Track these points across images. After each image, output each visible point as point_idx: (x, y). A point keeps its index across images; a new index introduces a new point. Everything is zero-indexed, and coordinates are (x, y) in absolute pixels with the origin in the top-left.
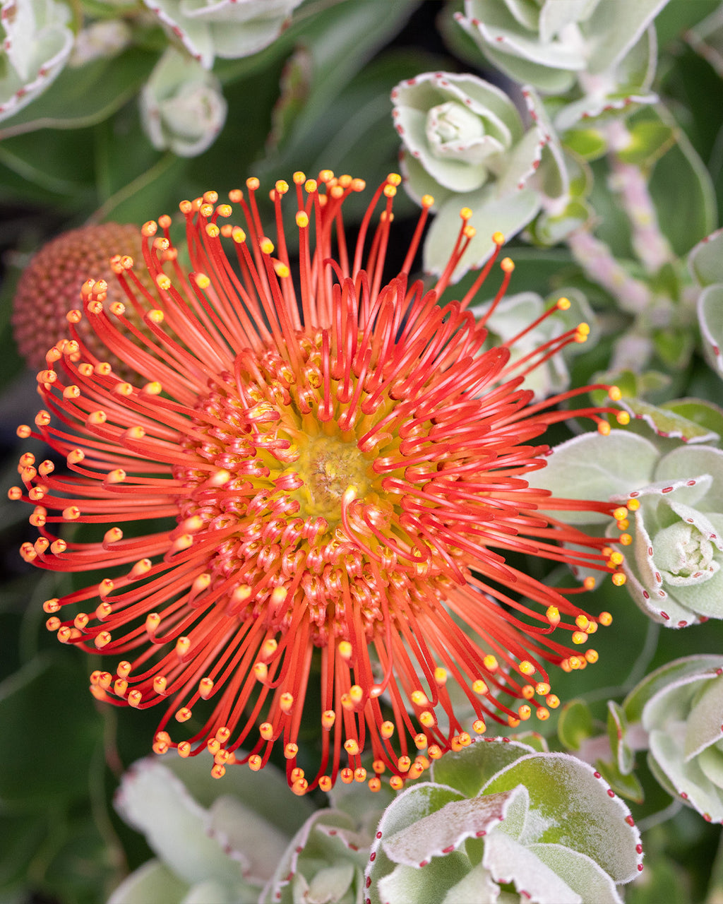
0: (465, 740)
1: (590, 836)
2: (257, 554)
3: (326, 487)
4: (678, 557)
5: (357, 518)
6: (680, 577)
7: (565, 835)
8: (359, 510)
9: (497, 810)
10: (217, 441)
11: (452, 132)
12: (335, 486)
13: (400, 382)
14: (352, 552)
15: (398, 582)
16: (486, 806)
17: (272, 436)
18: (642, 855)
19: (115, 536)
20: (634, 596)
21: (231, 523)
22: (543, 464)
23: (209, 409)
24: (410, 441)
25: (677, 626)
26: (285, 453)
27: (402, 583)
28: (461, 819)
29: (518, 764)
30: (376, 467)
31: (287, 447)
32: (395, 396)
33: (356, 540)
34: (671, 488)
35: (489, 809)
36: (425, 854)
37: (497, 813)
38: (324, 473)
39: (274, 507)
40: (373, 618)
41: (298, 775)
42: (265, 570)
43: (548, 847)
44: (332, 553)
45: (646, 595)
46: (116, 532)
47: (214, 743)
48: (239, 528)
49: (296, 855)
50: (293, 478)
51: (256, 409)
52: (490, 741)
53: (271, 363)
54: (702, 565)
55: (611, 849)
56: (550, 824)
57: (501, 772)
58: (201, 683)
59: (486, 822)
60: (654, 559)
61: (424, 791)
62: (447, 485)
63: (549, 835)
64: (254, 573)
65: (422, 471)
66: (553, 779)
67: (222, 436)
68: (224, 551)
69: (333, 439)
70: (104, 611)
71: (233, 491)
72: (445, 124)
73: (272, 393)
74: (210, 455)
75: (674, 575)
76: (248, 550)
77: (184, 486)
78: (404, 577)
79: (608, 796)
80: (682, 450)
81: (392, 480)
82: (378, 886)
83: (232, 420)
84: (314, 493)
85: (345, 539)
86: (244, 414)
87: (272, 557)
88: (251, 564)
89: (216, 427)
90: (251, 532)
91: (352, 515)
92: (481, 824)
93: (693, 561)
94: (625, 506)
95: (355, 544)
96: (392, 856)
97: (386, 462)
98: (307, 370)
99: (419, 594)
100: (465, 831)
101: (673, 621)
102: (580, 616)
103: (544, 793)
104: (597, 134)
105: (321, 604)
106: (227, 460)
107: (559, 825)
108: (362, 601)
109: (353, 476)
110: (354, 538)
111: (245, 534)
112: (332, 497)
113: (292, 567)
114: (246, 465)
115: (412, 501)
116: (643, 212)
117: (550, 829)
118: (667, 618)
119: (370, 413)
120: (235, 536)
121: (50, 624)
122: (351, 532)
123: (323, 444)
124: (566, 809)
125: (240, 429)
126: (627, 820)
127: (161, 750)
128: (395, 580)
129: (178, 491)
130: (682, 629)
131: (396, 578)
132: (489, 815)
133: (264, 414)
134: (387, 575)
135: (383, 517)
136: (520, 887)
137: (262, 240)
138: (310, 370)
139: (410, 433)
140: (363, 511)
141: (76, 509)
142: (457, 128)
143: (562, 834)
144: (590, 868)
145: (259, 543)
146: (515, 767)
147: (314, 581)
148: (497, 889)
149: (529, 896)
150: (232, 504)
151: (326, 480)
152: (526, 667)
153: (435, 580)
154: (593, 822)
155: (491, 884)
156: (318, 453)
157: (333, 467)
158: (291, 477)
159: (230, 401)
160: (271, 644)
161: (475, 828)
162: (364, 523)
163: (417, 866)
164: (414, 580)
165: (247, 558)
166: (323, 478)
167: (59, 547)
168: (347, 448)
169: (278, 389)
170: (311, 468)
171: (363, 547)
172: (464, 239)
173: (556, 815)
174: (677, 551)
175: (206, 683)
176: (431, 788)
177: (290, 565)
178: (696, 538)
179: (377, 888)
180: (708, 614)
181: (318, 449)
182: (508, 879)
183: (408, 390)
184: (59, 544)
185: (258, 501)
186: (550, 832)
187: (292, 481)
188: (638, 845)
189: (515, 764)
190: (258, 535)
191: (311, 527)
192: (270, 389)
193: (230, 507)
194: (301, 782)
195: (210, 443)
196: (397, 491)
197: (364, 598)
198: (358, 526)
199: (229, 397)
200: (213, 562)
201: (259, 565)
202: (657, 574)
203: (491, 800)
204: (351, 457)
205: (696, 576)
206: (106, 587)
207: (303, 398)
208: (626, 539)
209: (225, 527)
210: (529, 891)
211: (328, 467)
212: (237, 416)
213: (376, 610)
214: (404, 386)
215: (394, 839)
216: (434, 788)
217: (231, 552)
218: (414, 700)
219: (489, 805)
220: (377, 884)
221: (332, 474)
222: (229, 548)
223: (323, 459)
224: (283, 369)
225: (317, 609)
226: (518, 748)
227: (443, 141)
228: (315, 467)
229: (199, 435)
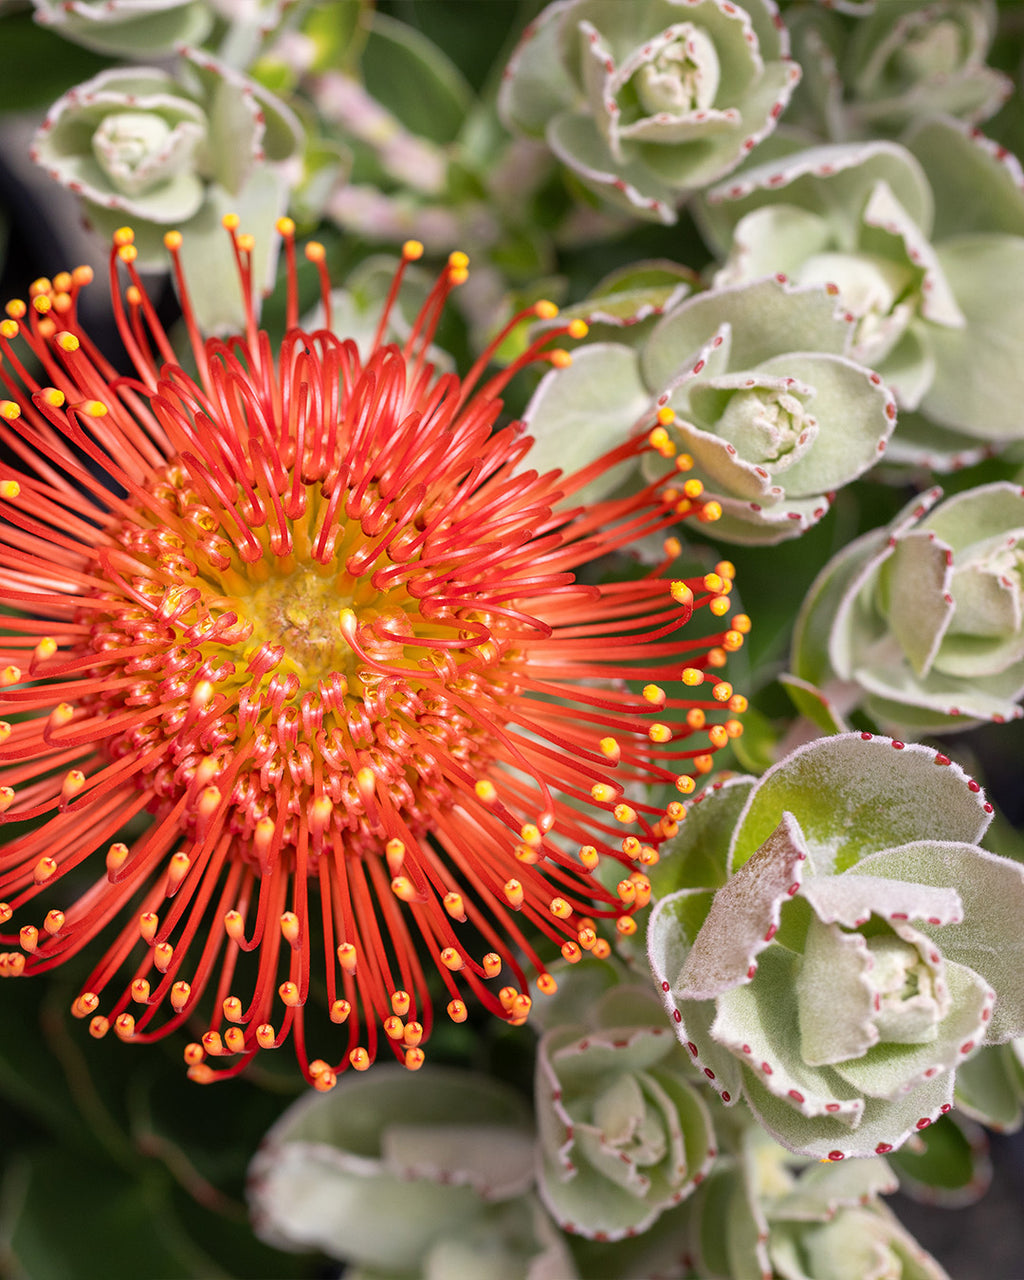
0: (679, 812)
1: (895, 823)
2: (287, 771)
3: (306, 641)
4: (767, 437)
5: (375, 644)
6: (784, 457)
7: (862, 845)
8: (369, 634)
9: (789, 852)
10: (143, 675)
11: (136, 148)
12: (315, 632)
13: (307, 457)
14: (397, 688)
15: (470, 689)
16: (768, 860)
17: (207, 620)
18: (981, 792)
19: (119, 855)
20: (744, 517)
21: (229, 758)
22: (529, 443)
23: (107, 647)
24: (372, 513)
25: (814, 520)
26: (235, 630)
27: (475, 686)
28: (752, 893)
29: (754, 802)
30: (353, 571)
31: (234, 620)
32: (313, 477)
33: (392, 670)
34: (702, 362)
35: (776, 860)
36: (746, 960)
37: (790, 855)
38: (292, 625)
39: (272, 698)
40: (466, 754)
41: (510, 996)
42: (309, 783)
43: (861, 867)
44: (375, 705)
45: (756, 507)
46: (118, 849)
47: (393, 1024)
48: (245, 753)
49: (558, 1106)
50: (269, 650)
51: (167, 602)
52: (701, 800)
53: (140, 541)
54: (797, 426)
55: (934, 819)
56: (836, 846)
57: (739, 826)
58: (339, 954)
59: (788, 873)
60: (740, 457)
61: (665, 910)
62: (446, 536)
63: (844, 859)
64: (296, 797)
65: (408, 540)
66: (806, 788)
67: (147, 664)
68: (242, 796)
69: (272, 581)
70: (164, 955)
71: (208, 715)
72: (124, 145)
73: (170, 572)
74: (148, 697)
75: (773, 461)
76: (272, 774)
77: (139, 757)
78: (472, 677)
79: (896, 750)
80: (662, 325)
81: (383, 572)
82: (715, 1038)
83: (147, 635)
84: (295, 659)
85: (379, 679)
86: (155, 618)
87: (306, 761)
88: (286, 788)
89: (131, 658)
90: (263, 749)
91: (367, 645)
92: (783, 880)
93: (784, 429)
94: (659, 425)
95: (394, 676)
96: (702, 995)
97: (361, 556)
98: (192, 517)
99: (498, 690)
100: (772, 900)
101: (807, 518)
102: (706, 578)
103: (805, 814)
104: (273, 62)
105: (398, 777)
106: (174, 687)
107: (848, 838)
108: (444, 739)
109: (327, 607)
110: (389, 670)
111: (257, 757)
112: (321, 648)
113: (340, 755)
114: (203, 674)
115: (421, 580)
116: (375, 124)
117: (839, 853)
118: (798, 517)
119: (301, 515)
120: (243, 769)
121: (97, 1028)
122: (378, 667)
123: (263, 595)
124: (845, 813)
125: (162, 639)
126: (939, 761)
127: (329, 1083)
128: (463, 689)
129: (134, 770)
130: (822, 520)
131: (463, 685)
132: (783, 864)
133: (181, 601)
134: (450, 690)
135: (401, 622)
136: (886, 912)
137: (43, 395)
138: (196, 514)
139: (363, 506)
140: (374, 633)
141: (49, 860)
142: (139, 140)
143: (857, 848)
144: (931, 852)
145: (279, 757)
146: (751, 807)
147: (373, 756)
148: (859, 938)
149: (904, 917)
150: (215, 733)
151: (301, 632)
152: (692, 675)
153: (502, 663)
154: (889, 803)
155: (847, 938)
156: (268, 609)
157: (298, 611)
158: (265, 650)
159: (125, 618)
160: (396, 846)
161: (780, 890)
162: (388, 643)
163: (747, 980)
164: (486, 672)
165: (276, 785)
166: (295, 631)
167: (57, 921)
168: (296, 579)
169: (175, 562)
170: (272, 631)
171: (405, 673)
172: (243, 256)
173: (836, 830)
174: (760, 428)
175: (346, 950)
176: (670, 903)
177: (335, 753)
178: (768, 399)
179: (716, 1041)
180: (834, 484)
181: (263, 604)
182: (866, 915)
183: (322, 460)
184: (54, 917)
185: (247, 706)
186: (842, 856)
187: (269, 654)
188: (969, 783)
189: (750, 802)
190: (273, 746)
191: (331, 691)
192: (164, 569)
193: (215, 738)
194: (520, 1000)
195: (136, 683)
196: (397, 581)
197: (444, 735)
198: (381, 652)
199: (121, 615)
200: (235, 823)
201: (297, 781)
202: (758, 469)
203: (769, 850)
204: (308, 586)
205: (802, 440)
206: (148, 924)
207: (213, 551)
208: (684, 462)
209: (226, 766)
210: (899, 910)
211: (292, 615)
212: (149, 628)
213: (463, 742)
214: (315, 459)
215: (684, 978)
216: (674, 902)
217: (251, 792)
218: (598, 798)
219: (771, 857)
220: (712, 1038)
221: (302, 620)
222: (246, 790)
223: (278, 611)
224: (162, 536)
225: (396, 788)
226: (735, 787)
227: (133, 166)
228: (276, 626)
229: (114, 684)
